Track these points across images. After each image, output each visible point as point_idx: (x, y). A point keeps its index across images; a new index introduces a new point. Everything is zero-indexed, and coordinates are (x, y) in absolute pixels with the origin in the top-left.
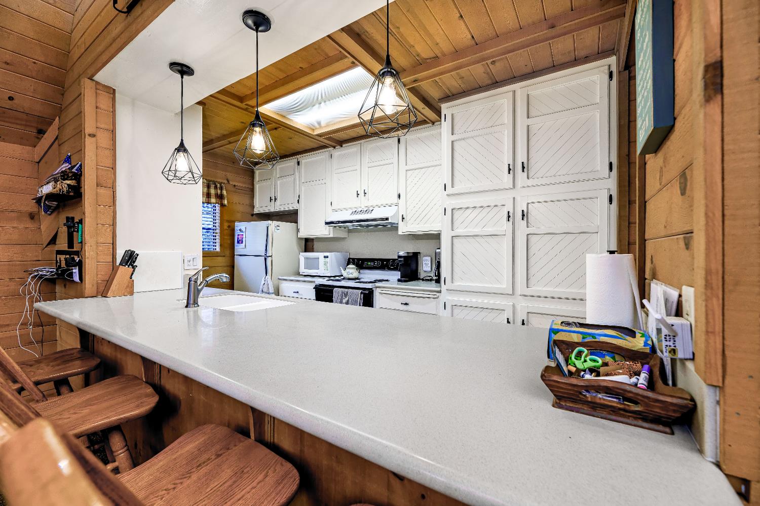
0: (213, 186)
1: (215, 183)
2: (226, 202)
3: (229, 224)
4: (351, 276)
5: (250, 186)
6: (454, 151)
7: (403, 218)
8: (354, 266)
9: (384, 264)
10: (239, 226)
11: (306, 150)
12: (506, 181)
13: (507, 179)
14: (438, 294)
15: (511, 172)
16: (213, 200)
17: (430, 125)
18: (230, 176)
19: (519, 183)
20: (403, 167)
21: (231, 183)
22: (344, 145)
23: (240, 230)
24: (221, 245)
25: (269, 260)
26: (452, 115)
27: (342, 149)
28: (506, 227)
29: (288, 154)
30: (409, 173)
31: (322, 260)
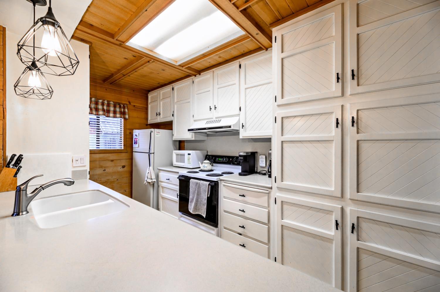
0: (118, 106)
1: (119, 104)
2: (127, 117)
3: (130, 131)
4: (206, 169)
5: (145, 106)
6: (284, 67)
7: (243, 126)
8: (208, 161)
9: (230, 160)
10: (136, 132)
11: (178, 79)
12: (334, 90)
13: (335, 88)
14: (269, 190)
15: (340, 81)
16: (118, 115)
17: (264, 51)
18: (131, 99)
19: (349, 91)
20: (243, 86)
21: (132, 104)
22: (201, 74)
23: (136, 135)
24: (124, 145)
25: (152, 156)
26: (282, 35)
27: (200, 76)
28: (334, 133)
29: (166, 83)
30: (248, 90)
31: (186, 156)
